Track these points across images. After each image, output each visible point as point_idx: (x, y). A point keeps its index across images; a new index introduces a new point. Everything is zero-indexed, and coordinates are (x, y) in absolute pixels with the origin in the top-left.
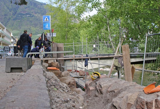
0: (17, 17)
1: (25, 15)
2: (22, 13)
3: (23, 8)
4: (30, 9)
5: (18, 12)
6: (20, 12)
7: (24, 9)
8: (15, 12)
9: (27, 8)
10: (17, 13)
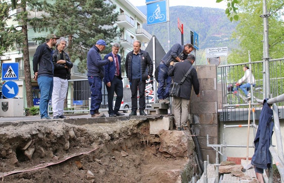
0: (207, 43)
1: (221, 39)
2: (216, 36)
3: (217, 27)
4: (229, 28)
5: (208, 35)
6: (213, 34)
7: (219, 30)
8: (203, 35)
9: (222, 26)
10: (207, 37)
